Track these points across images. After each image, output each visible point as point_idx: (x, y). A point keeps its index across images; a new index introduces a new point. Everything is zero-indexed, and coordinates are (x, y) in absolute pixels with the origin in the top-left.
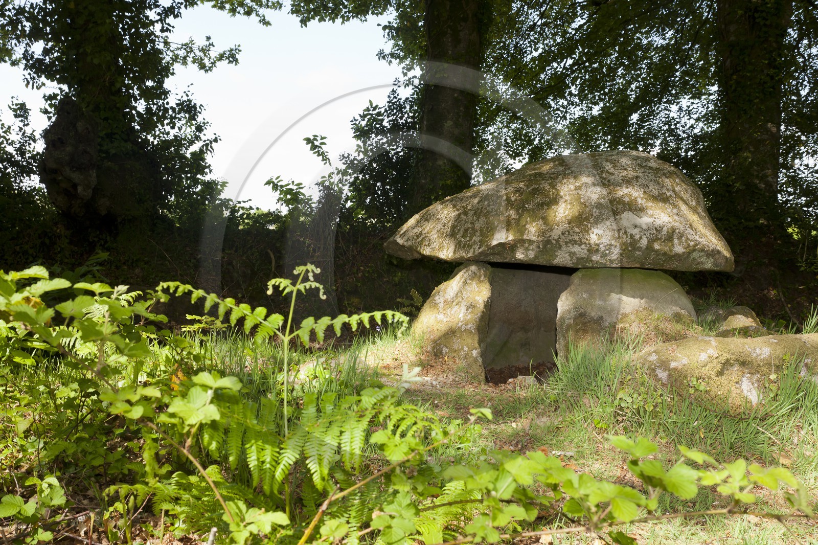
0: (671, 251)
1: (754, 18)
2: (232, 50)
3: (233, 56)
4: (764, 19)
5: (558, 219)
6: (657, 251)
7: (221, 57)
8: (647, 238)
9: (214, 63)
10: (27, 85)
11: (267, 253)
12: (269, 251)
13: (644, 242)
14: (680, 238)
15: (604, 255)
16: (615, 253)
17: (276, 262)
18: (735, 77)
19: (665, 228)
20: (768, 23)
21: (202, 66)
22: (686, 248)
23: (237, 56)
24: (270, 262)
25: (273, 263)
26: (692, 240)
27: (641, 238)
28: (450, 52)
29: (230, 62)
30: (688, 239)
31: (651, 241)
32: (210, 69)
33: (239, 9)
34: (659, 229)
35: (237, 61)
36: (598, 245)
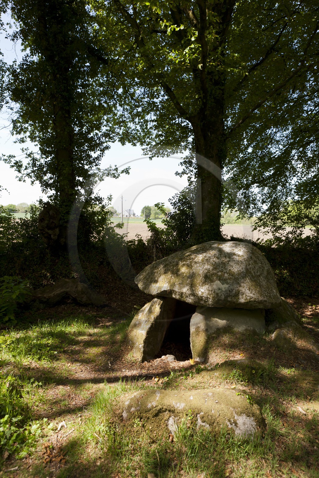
0: (237, 301)
2: (127, 169)
3: (127, 171)
6: (229, 301)
7: (123, 172)
8: (224, 295)
9: (119, 174)
10: (43, 192)
13: (223, 297)
14: (242, 295)
15: (205, 302)
16: (210, 302)
19: (234, 291)
21: (114, 177)
22: (245, 300)
23: (129, 171)
26: (248, 296)
27: (221, 295)
29: (126, 173)
30: (246, 295)
31: (226, 297)
32: (118, 177)
34: (231, 290)
35: (129, 173)
36: (202, 297)
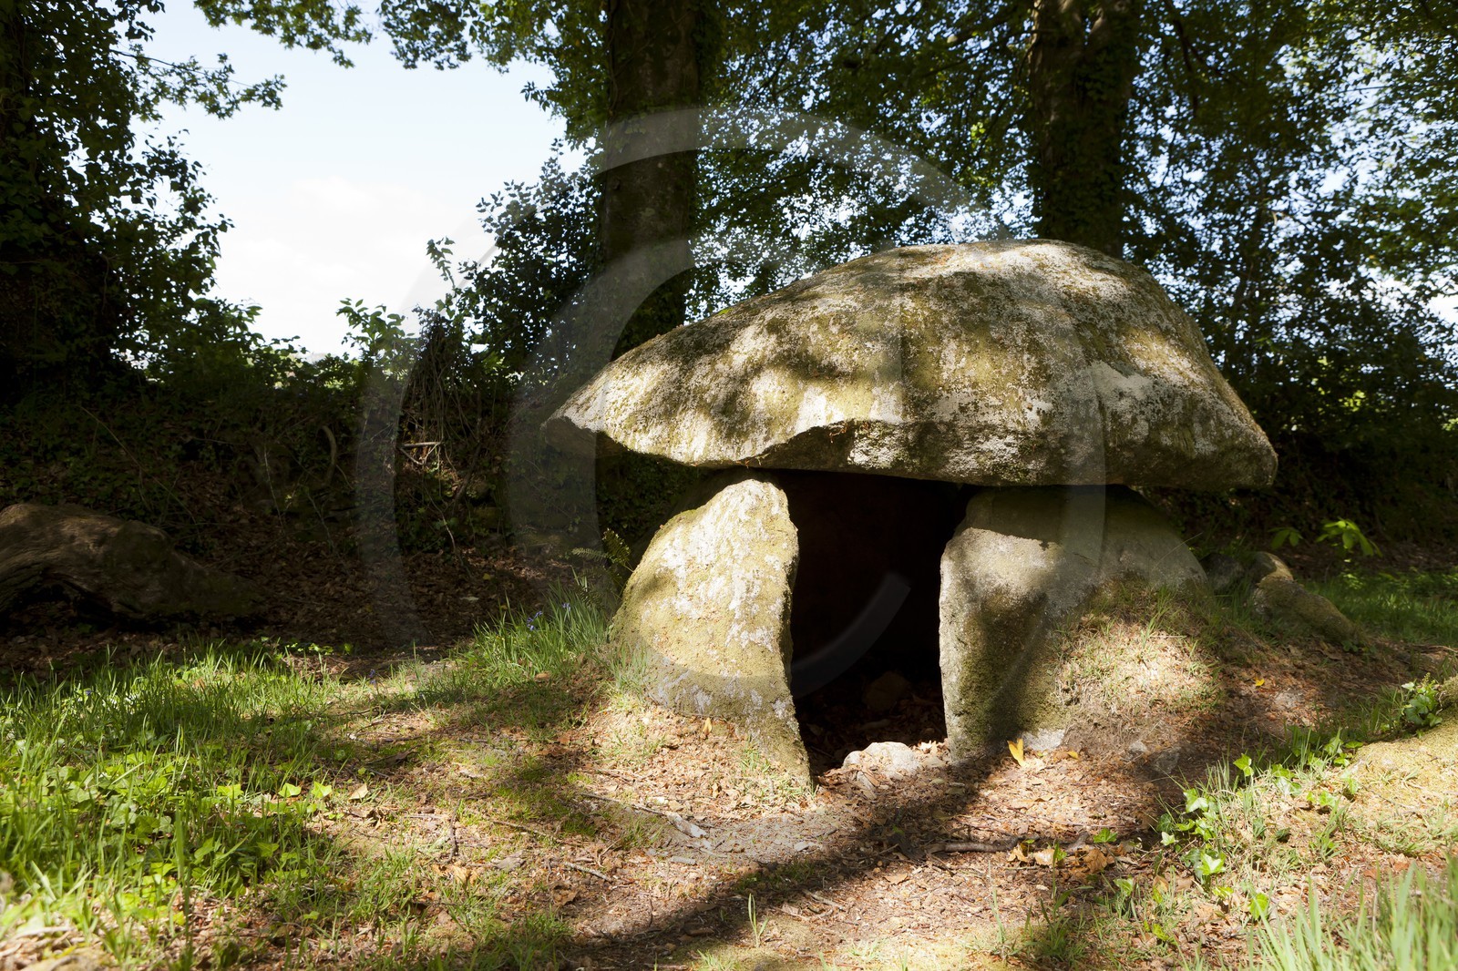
0: (1190, 449)
1: (1085, 90)
2: (269, 83)
3: (272, 94)
4: (1099, 92)
5: (945, 375)
6: (1166, 450)
8: (1147, 420)
9: (235, 103)
11: (322, 433)
12: (326, 429)
14: (1204, 420)
17: (339, 447)
18: (1060, 173)
19: (1179, 400)
20: (1104, 97)
21: (214, 108)
22: (1217, 444)
23: (279, 94)
24: (328, 450)
25: (334, 452)
27: (1134, 420)
28: (650, 93)
29: (267, 104)
30: (1220, 423)
31: (1156, 428)
32: (228, 112)
33: (298, 37)
34: (1167, 399)
35: (278, 103)
36: (1043, 436)
